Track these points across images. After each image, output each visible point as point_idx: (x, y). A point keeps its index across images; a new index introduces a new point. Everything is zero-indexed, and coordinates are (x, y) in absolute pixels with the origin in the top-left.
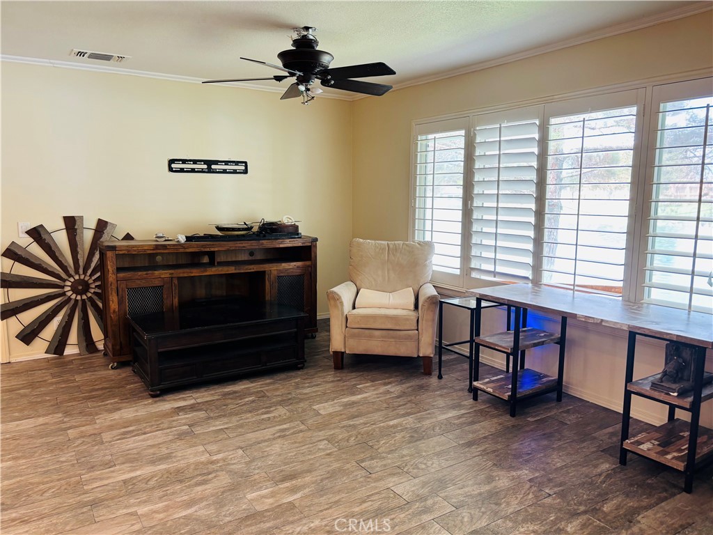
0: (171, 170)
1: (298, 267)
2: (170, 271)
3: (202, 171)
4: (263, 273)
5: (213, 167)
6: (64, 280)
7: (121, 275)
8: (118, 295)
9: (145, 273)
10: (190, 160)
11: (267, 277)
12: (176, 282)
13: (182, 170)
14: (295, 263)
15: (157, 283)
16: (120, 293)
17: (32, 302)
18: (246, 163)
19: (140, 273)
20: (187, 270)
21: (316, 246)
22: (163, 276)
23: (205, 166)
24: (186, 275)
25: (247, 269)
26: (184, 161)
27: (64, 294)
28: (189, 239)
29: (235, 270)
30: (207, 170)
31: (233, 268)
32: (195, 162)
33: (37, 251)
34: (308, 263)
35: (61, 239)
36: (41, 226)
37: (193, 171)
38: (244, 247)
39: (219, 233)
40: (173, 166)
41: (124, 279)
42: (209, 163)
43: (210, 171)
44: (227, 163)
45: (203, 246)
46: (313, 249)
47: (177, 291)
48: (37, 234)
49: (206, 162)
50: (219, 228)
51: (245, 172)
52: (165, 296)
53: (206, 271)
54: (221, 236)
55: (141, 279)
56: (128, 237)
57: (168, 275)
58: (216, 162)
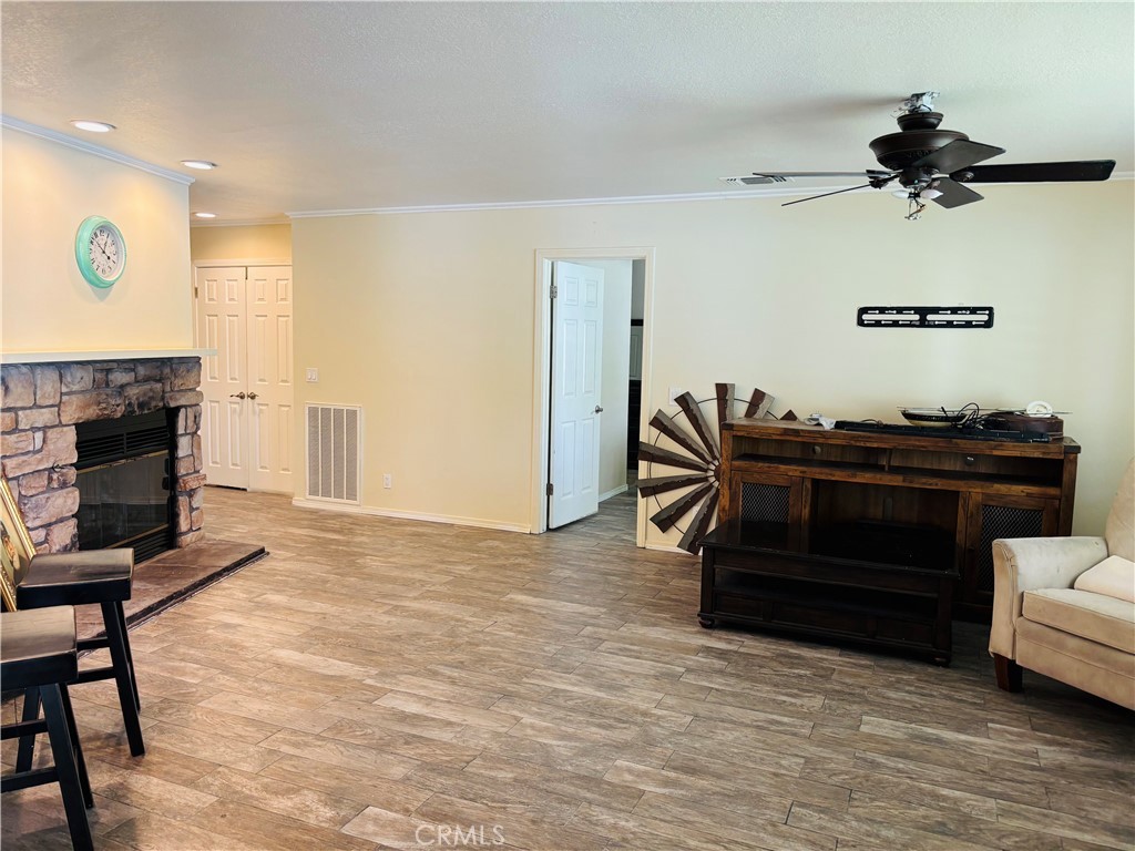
0: (861, 323)
1: (1028, 495)
2: (801, 468)
3: (911, 325)
4: (956, 494)
5: (930, 317)
6: (708, 463)
7: (736, 463)
8: (730, 489)
9: (767, 465)
10: (892, 309)
11: (961, 502)
12: (808, 485)
13: (878, 324)
14: (1021, 488)
15: (782, 482)
16: (733, 487)
17: (672, 482)
18: (990, 309)
19: (760, 464)
20: (827, 470)
21: (1075, 462)
22: (790, 474)
23: (917, 317)
24: (823, 477)
25: (924, 484)
26: (882, 310)
27: (706, 479)
28: (839, 425)
29: (904, 481)
30: (918, 323)
31: (901, 478)
32: (900, 310)
33: (683, 422)
34: (1053, 491)
35: (710, 411)
36: (688, 393)
37: (895, 324)
38: (923, 447)
39: (906, 422)
40: (865, 317)
41: (739, 469)
42: (923, 312)
43: (923, 323)
44: (954, 310)
45: (853, 438)
46: (1067, 467)
47: (809, 497)
48: (684, 401)
49: (917, 310)
50: (907, 416)
51: (988, 324)
52: (791, 502)
53: (854, 476)
54: (906, 427)
55: (761, 471)
56: (790, 416)
57: (798, 474)
58: (936, 310)
